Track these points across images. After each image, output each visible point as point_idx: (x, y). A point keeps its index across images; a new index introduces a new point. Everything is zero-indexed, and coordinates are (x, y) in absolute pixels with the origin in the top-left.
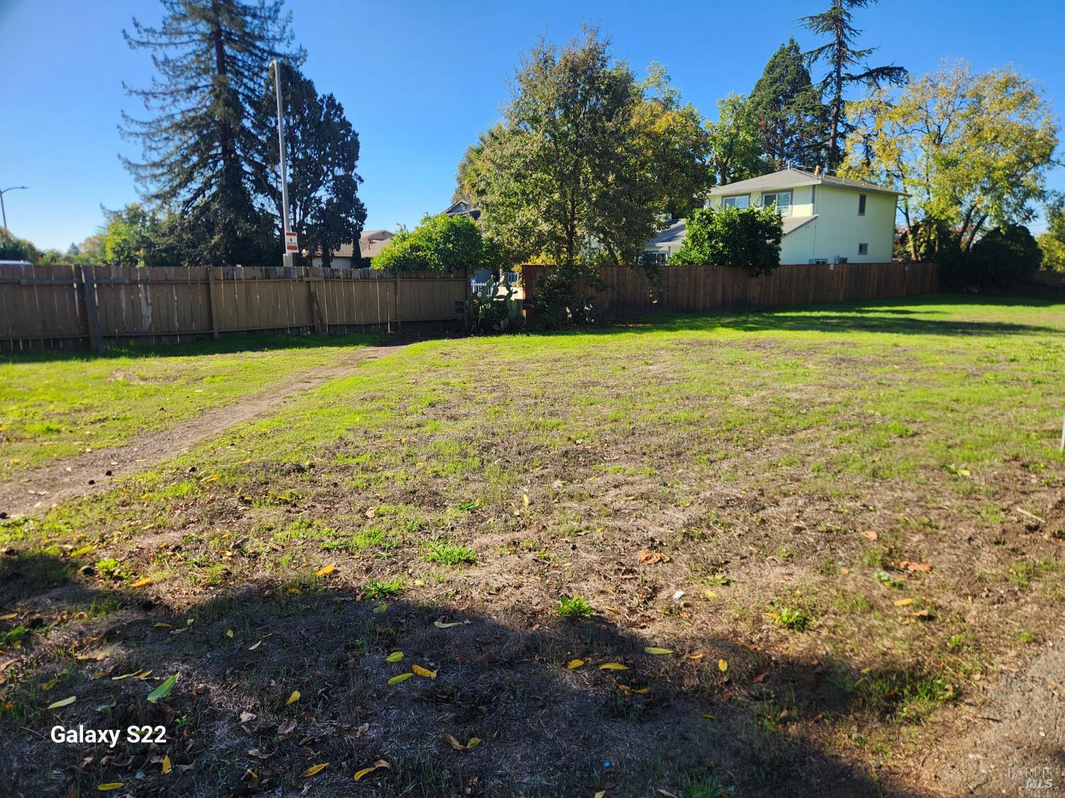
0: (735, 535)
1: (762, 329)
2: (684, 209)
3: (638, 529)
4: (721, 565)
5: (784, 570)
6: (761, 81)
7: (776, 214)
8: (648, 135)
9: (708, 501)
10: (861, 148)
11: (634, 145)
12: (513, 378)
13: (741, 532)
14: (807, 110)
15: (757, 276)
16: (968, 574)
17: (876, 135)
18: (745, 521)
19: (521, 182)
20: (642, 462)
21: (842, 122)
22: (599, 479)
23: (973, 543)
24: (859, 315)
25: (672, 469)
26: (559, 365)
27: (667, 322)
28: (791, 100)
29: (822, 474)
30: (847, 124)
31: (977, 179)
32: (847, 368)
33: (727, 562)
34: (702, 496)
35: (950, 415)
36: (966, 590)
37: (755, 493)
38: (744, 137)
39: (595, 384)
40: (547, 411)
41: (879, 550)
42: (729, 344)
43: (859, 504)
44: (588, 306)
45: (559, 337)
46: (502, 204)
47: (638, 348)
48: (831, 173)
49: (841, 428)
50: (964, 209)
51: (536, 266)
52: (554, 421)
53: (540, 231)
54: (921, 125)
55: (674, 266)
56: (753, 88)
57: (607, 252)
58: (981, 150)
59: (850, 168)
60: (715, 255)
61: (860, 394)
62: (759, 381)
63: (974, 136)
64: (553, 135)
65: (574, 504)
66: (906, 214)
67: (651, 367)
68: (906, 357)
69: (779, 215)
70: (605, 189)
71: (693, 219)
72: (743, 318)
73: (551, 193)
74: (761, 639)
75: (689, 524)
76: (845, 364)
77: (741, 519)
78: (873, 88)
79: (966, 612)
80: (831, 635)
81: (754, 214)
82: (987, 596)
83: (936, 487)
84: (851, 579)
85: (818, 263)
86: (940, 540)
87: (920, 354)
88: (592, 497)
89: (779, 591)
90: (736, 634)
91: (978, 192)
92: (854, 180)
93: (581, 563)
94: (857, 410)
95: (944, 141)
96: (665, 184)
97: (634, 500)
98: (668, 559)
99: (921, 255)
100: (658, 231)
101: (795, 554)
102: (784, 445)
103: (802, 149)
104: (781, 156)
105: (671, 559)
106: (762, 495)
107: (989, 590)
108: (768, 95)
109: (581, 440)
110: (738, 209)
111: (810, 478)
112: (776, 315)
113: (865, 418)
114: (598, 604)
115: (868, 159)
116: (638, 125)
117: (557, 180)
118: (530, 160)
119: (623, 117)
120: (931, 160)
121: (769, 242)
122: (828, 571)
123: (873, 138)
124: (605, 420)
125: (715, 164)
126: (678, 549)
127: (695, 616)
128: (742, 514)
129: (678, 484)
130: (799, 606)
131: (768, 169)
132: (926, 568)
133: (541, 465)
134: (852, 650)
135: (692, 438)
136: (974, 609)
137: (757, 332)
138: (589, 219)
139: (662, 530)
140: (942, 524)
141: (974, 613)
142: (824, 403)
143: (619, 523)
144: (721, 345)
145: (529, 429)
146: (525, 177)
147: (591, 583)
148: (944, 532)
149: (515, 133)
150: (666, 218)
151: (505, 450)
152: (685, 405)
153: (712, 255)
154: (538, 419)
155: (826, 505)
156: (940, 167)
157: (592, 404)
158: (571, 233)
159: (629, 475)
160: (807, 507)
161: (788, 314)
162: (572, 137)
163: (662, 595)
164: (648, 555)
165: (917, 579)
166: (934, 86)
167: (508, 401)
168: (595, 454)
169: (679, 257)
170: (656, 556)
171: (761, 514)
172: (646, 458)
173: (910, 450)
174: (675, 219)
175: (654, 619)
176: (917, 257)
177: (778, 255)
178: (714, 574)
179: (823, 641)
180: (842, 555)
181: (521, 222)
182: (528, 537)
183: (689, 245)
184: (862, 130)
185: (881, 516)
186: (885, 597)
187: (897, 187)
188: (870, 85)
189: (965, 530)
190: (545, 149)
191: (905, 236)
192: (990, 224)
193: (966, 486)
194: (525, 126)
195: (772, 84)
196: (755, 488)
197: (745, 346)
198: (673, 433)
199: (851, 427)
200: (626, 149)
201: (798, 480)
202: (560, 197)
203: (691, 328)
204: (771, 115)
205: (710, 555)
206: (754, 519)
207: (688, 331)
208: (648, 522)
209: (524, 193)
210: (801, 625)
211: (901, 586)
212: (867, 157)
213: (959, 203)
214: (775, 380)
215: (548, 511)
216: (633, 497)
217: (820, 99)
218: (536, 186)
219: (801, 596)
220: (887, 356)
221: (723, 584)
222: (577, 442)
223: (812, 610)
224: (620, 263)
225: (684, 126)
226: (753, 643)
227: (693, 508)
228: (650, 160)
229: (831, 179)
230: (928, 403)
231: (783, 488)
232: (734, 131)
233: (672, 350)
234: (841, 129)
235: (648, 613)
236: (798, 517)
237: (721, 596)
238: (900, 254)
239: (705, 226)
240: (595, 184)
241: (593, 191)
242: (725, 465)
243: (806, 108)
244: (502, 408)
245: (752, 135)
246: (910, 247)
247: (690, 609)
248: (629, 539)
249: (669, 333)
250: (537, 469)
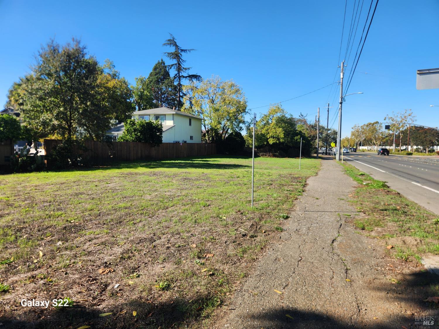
0: (143, 254)
1: (156, 168)
2: (123, 119)
3: (100, 259)
4: (136, 269)
5: (162, 266)
6: (151, 73)
7: (160, 123)
8: (105, 87)
9: (132, 241)
10: (188, 102)
11: (99, 91)
12: (38, 193)
13: (146, 253)
14: (169, 86)
15: (154, 147)
16: (225, 255)
17: (193, 98)
18: (147, 247)
19: (42, 102)
20: (103, 228)
21: (182, 92)
22: (81, 238)
23: (227, 243)
24: (191, 162)
25: (117, 229)
26: (63, 186)
27: (118, 165)
28: (163, 82)
29: (177, 224)
30: (183, 93)
31: (225, 116)
32: (187, 182)
33: (139, 267)
34: (129, 239)
35: (220, 197)
36: (225, 261)
37: (152, 235)
38: (146, 93)
39: (81, 194)
40: (56, 208)
41: (196, 251)
42: (143, 174)
43: (190, 234)
44: (80, 158)
45: (64, 172)
46: (33, 111)
47: (104, 177)
48: (179, 110)
49: (184, 205)
50: (222, 126)
51: (52, 140)
52: (60, 213)
53: (53, 124)
54: (207, 96)
55: (120, 142)
56: (149, 75)
57: (89, 135)
58: (225, 106)
59: (185, 109)
60: (137, 138)
61: (191, 192)
62: (155, 188)
63: (223, 101)
64: (59, 83)
65: (68, 252)
66: (205, 126)
67: (109, 185)
68: (206, 177)
69: (161, 124)
70: (86, 108)
71: (127, 123)
72: (149, 163)
73: (59, 107)
74: (151, 297)
75: (123, 253)
76: (186, 180)
77: (146, 247)
78: (191, 82)
79: (224, 269)
80: (179, 289)
81: (152, 123)
82: (231, 262)
83: (216, 224)
84: (186, 265)
85: (176, 142)
86: (217, 244)
87: (211, 176)
88: (78, 247)
89: (159, 275)
90: (141, 298)
91: (226, 120)
92: (186, 113)
93: (69, 281)
94: (190, 198)
95: (215, 102)
96: (114, 108)
97: (98, 246)
98: (113, 270)
99: (210, 141)
100: (112, 127)
101: (166, 258)
102: (163, 214)
103: (168, 100)
104: (161, 101)
105: (114, 270)
106: (155, 235)
107: (231, 260)
108: (154, 78)
109: (73, 221)
110: (145, 121)
111: (173, 226)
112: (162, 162)
113: (193, 200)
114: (77, 299)
115: (191, 106)
116: (100, 83)
117: (62, 102)
118: (47, 92)
119: (93, 79)
120: (211, 108)
121: (158, 134)
122: (178, 263)
123: (192, 99)
124: (86, 210)
125: (135, 102)
126: (117, 265)
127: (124, 294)
128: (146, 245)
129: (119, 235)
130: (167, 280)
131: (156, 106)
132: (212, 255)
133: (50, 235)
134: (186, 294)
135: (126, 215)
136: (227, 267)
137: (155, 169)
138: (78, 120)
139: (111, 257)
140: (217, 238)
141: (227, 269)
142: (179, 196)
143: (90, 258)
144: (140, 174)
145: (45, 218)
146: (45, 99)
147: (74, 289)
148: (218, 241)
149: (39, 79)
150: (115, 122)
151: (31, 229)
152: (124, 201)
153: (136, 138)
154: (50, 212)
155: (178, 236)
156: (214, 111)
157: (80, 203)
158: (70, 126)
159: (96, 235)
160: (171, 238)
161: (167, 162)
162: (69, 84)
163: (109, 288)
164: (104, 270)
165: (209, 260)
166: (210, 83)
167: (34, 205)
168: (80, 227)
169: (122, 138)
170: (107, 270)
171: (154, 244)
172: (105, 226)
173: (207, 211)
174: (120, 122)
175: (105, 300)
176: (209, 141)
177: (162, 139)
178: (133, 273)
179: (175, 293)
180: (184, 255)
181: (43, 119)
182: (41, 272)
183: (126, 133)
184: (188, 95)
185: (197, 238)
186: (198, 269)
187: (201, 117)
188: (190, 80)
189: (224, 239)
190: (55, 88)
191: (205, 134)
192: (230, 131)
193: (225, 223)
194: (44, 77)
195: (156, 75)
196: (152, 233)
197: (150, 175)
198: (118, 213)
199: (188, 204)
200: (95, 92)
201: (169, 227)
202: (64, 110)
203: (128, 168)
204: (156, 86)
205: (132, 265)
206: (151, 246)
207: (126, 169)
208: (104, 255)
209: (44, 106)
210: (167, 288)
211: (203, 264)
212: (191, 105)
213: (220, 124)
214: (161, 188)
215: (53, 258)
216: (98, 245)
217: (174, 83)
218: (51, 104)
219: (168, 275)
220: (200, 177)
221: (137, 277)
222: (72, 221)
223: (172, 281)
224: (95, 140)
225: (121, 86)
226: (148, 300)
227: (125, 245)
228: (107, 98)
229: (179, 112)
230: (213, 193)
231: (163, 231)
232: (142, 90)
233: (119, 177)
234: (181, 95)
235: (102, 298)
236: (168, 242)
237: (136, 283)
238: (204, 140)
239: (132, 126)
240: (81, 106)
241: (81, 108)
242: (140, 225)
243: (169, 85)
244: (30, 209)
245: (149, 93)
246: (207, 138)
247: (122, 291)
248: (95, 264)
249: (118, 170)
250: (49, 237)
